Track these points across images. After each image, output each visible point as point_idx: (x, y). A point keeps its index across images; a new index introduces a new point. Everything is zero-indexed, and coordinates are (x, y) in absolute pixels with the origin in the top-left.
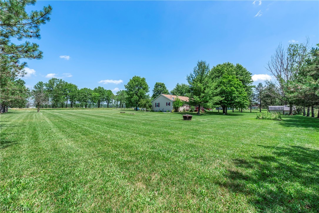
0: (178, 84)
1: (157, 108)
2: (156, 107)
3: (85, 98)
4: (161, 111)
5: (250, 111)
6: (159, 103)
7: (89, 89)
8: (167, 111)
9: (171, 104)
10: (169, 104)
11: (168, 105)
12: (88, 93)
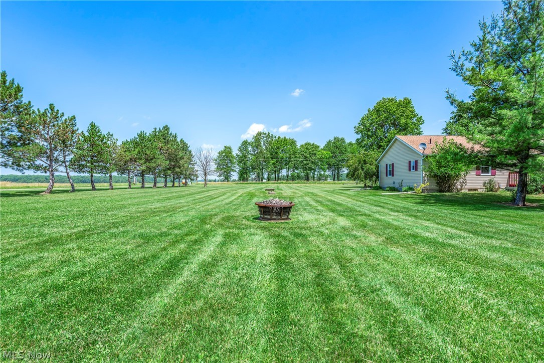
1: (389, 180)
2: (387, 176)
3: (305, 162)
6: (393, 164)
7: (313, 144)
8: (404, 189)
10: (415, 166)
12: (310, 153)
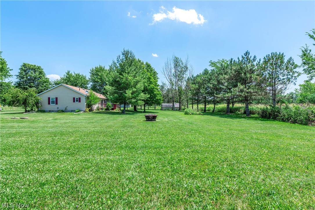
0: (69, 72)
1: (53, 106)
2: (49, 104)
4: (63, 111)
5: (154, 108)
6: (56, 98)
8: (77, 111)
9: (83, 100)
10: (79, 100)
11: (77, 101)
